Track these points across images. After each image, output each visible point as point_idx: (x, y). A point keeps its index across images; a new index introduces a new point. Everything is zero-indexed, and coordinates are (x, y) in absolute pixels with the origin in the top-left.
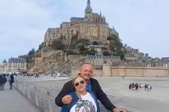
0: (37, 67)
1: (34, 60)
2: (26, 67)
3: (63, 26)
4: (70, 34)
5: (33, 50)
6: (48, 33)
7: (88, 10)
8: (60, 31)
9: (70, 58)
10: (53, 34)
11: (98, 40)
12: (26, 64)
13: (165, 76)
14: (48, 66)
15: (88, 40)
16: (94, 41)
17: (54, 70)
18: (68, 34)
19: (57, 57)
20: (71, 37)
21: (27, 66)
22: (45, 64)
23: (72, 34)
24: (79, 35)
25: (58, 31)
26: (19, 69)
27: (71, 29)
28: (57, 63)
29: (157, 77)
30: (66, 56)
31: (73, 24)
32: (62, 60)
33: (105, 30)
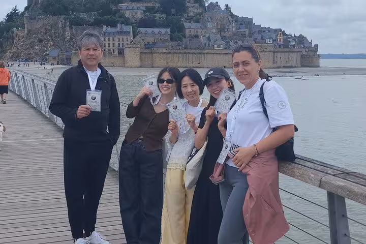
0: (18, 49)
1: (13, 36)
5: (15, 10)
9: (77, 31)
14: (36, 47)
17: (46, 55)
19: (51, 30)
22: (31, 43)
28: (51, 43)
30: (68, 28)
32: (60, 35)
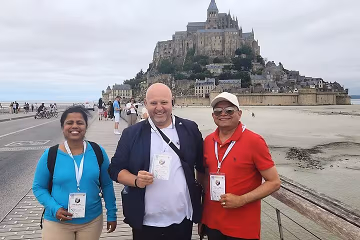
1: (140, 87)
2: (131, 94)
3: (176, 38)
4: (185, 48)
5: (142, 71)
6: (157, 48)
7: (212, 10)
8: (173, 46)
9: (179, 83)
10: (164, 50)
11: (223, 55)
12: (131, 91)
13: (292, 104)
15: (207, 58)
16: (215, 57)
18: (182, 49)
20: (186, 52)
21: (133, 94)
23: (187, 48)
24: (196, 49)
25: (170, 45)
26: (124, 98)
27: (186, 42)
29: (280, 105)
30: (173, 82)
31: (190, 34)
33: (233, 41)
